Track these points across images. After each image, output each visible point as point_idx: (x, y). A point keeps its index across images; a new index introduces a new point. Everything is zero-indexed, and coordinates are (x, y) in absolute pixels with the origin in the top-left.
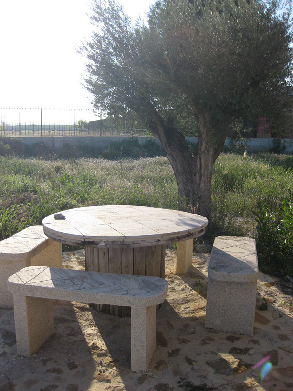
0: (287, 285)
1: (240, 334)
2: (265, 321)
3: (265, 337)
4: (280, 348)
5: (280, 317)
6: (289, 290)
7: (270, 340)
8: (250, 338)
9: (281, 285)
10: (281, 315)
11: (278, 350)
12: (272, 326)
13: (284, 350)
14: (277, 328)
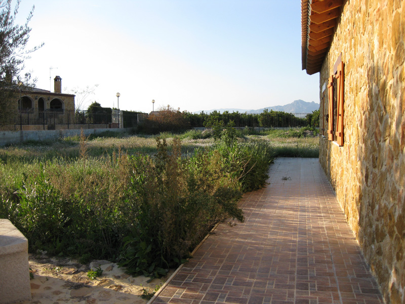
0: (41, 257)
1: (21, 301)
2: (37, 287)
3: (42, 297)
4: (59, 300)
5: (47, 280)
6: (44, 260)
7: (47, 298)
8: (30, 302)
9: (36, 258)
10: (47, 279)
11: (58, 301)
12: (44, 288)
13: (62, 300)
14: (49, 288)
